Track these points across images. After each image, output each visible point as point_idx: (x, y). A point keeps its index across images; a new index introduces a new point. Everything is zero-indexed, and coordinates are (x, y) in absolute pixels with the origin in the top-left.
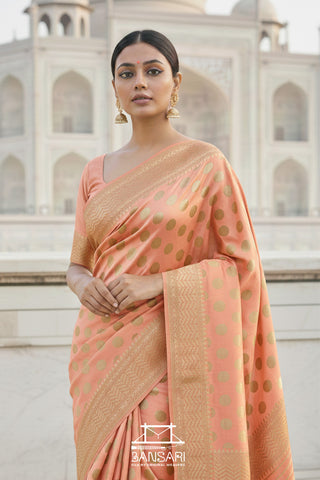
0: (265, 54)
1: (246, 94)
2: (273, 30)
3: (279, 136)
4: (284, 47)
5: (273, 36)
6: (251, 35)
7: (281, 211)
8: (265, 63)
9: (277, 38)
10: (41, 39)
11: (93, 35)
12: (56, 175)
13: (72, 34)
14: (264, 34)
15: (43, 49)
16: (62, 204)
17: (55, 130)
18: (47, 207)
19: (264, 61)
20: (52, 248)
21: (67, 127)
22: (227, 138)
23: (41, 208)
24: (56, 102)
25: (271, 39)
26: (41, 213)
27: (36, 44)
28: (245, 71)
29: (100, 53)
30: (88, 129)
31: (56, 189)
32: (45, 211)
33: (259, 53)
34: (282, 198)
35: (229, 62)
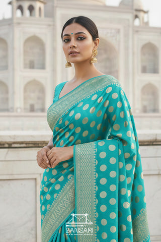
0: (136, 27)
1: (127, 48)
2: (141, 14)
3: (144, 70)
4: (147, 23)
5: (141, 18)
6: (130, 17)
7: (145, 110)
8: (137, 31)
9: (143, 19)
10: (18, 18)
11: (46, 16)
12: (25, 90)
13: (34, 16)
14: (136, 17)
15: (19, 24)
16: (28, 107)
17: (25, 67)
18: (21, 108)
20: (22, 129)
21: (32, 66)
22: (117, 71)
23: (17, 108)
24: (25, 52)
26: (17, 111)
27: (15, 21)
28: (126, 35)
29: (50, 25)
30: (43, 67)
31: (25, 99)
32: (19, 110)
33: (134, 26)
34: (146, 103)
35: (118, 31)
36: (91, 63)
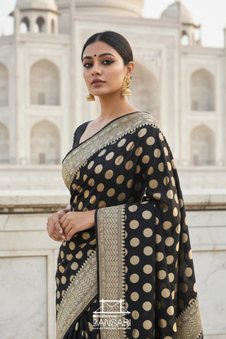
0: (184, 47)
1: (171, 77)
2: (191, 30)
3: (195, 107)
4: (199, 42)
5: (190, 35)
6: (175, 33)
7: (195, 161)
8: (185, 53)
9: (193, 36)
10: (22, 35)
11: (61, 32)
12: (32, 134)
13: (45, 31)
14: (184, 33)
15: (24, 42)
16: (37, 157)
17: (32, 102)
19: (184, 52)
20: (29, 188)
21: (41, 100)
22: (158, 109)
23: (21, 159)
24: (32, 81)
25: (189, 37)
26: (20, 163)
27: (18, 39)
28: (170, 59)
29: (65, 45)
30: (57, 102)
31: (33, 146)
32: (24, 162)
33: (180, 46)
34: (196, 152)
35: (159, 53)
36: (122, 97)
